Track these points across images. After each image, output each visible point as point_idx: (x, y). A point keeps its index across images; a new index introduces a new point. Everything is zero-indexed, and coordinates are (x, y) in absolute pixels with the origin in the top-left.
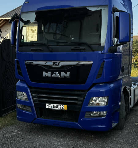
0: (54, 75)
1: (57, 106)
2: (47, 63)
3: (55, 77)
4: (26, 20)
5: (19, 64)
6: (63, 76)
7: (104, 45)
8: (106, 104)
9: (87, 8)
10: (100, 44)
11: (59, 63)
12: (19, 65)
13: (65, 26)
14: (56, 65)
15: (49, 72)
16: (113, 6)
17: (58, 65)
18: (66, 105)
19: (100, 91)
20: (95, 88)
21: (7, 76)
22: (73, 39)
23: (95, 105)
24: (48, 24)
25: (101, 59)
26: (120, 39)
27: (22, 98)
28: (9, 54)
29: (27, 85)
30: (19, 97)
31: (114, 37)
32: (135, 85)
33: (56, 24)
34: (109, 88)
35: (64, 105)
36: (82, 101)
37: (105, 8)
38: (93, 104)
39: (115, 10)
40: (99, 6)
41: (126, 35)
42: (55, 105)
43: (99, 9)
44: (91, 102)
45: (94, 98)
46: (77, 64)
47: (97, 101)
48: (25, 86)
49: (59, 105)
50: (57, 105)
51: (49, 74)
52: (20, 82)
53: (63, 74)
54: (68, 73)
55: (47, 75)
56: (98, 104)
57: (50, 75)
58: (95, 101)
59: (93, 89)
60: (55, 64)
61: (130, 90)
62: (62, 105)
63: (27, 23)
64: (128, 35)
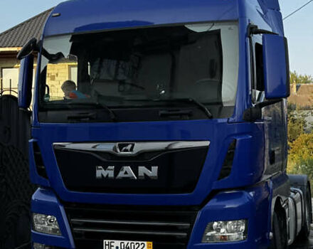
0: (121, 174)
1: (129, 245)
2: (97, 147)
3: (124, 178)
4: (55, 53)
5: (38, 151)
6: (143, 175)
7: (234, 105)
8: (242, 237)
9: (186, 26)
10: (221, 103)
11: (133, 145)
12: (39, 153)
13: (136, 65)
14: (126, 150)
15: (109, 167)
16: (248, 23)
17: (131, 150)
18: (151, 243)
19: (227, 207)
20: (215, 200)
21: (4, 180)
22: (163, 92)
23: (217, 239)
24: (98, 62)
25: (229, 136)
26: (268, 91)
27: (45, 228)
28: (9, 129)
29: (58, 197)
30: (38, 227)
31: (253, 88)
32: (295, 193)
33: (115, 62)
34: (248, 200)
35: (145, 243)
36: (188, 231)
37: (233, 27)
38: (212, 237)
39: (254, 30)
40: (213, 22)
41: (280, 83)
42: (126, 242)
43: (215, 28)
44: (209, 234)
45: (215, 224)
46: (167, 149)
47: (223, 230)
48: (54, 200)
49: (135, 242)
50: (130, 242)
51: (109, 172)
52: (41, 191)
53: (142, 170)
54: (155, 169)
55: (105, 173)
56: (224, 236)
57: (111, 174)
58: (218, 230)
59: (213, 203)
60: (124, 148)
61: (288, 204)
62: (140, 242)
63: (56, 58)
64: (285, 82)
